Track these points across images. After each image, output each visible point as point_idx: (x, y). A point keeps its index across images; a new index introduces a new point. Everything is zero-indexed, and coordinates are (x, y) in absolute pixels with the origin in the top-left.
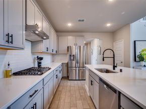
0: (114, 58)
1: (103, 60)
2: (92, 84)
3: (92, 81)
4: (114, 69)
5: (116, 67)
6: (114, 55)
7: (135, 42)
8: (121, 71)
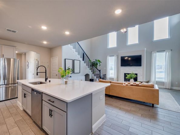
0: (46, 72)
1: (37, 75)
2: (25, 97)
3: (25, 94)
4: (46, 81)
5: (47, 79)
6: (46, 70)
7: (65, 59)
8: (50, 81)
